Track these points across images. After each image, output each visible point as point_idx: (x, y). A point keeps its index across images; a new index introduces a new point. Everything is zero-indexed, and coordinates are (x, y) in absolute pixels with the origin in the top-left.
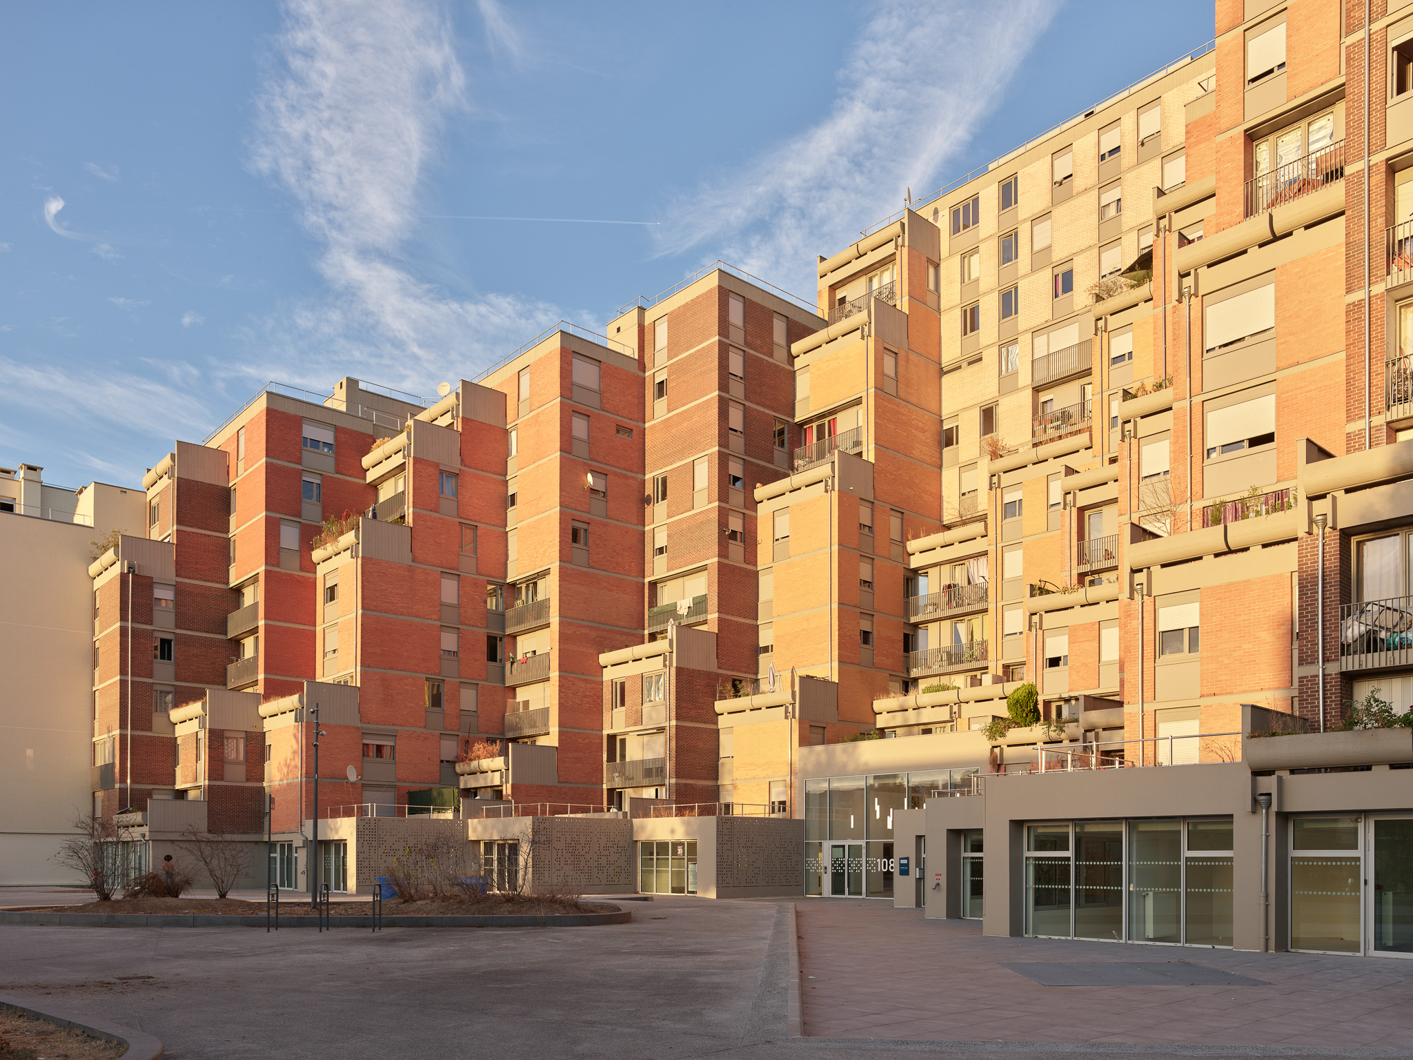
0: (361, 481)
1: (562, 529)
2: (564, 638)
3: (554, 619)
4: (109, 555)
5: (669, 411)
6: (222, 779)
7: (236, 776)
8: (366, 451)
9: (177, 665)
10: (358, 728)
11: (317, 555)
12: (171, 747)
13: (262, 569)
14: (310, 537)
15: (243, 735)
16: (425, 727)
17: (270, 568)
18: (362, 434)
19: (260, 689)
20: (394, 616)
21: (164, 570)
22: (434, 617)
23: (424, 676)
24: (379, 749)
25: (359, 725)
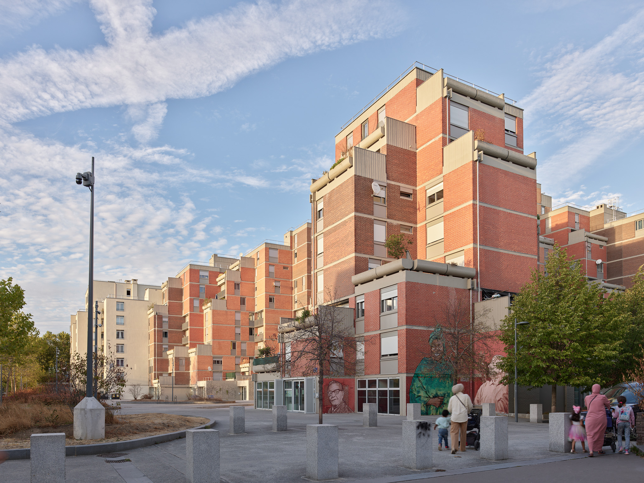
0: (216, 285)
1: (266, 299)
2: (266, 329)
3: (264, 324)
4: (151, 310)
5: (298, 262)
6: (179, 370)
7: (182, 370)
8: (217, 277)
9: (169, 339)
10: (211, 356)
11: (203, 308)
12: (167, 361)
13: (189, 313)
14: (202, 303)
15: (184, 358)
16: (231, 355)
17: (191, 312)
18: (217, 272)
19: (188, 346)
20: (222, 325)
21: (165, 312)
22: (233, 324)
23: (230, 341)
24: (218, 362)
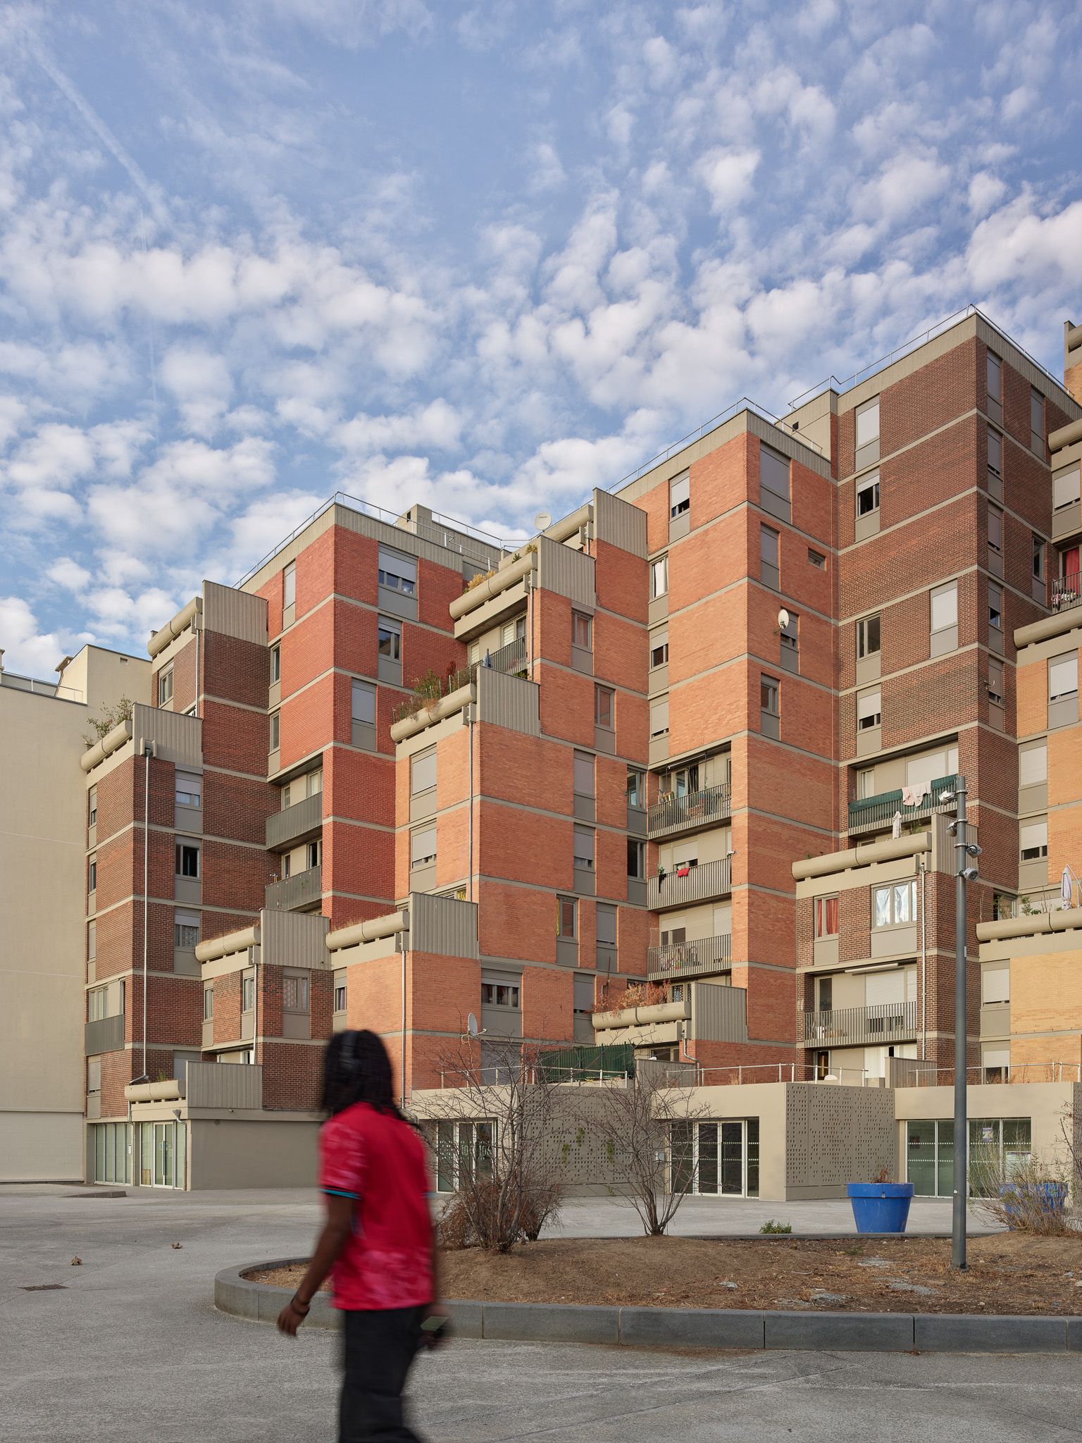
0: (450, 633)
2: (753, 838)
3: (741, 813)
4: (122, 731)
5: (881, 529)
6: (281, 1035)
7: (299, 1032)
8: (455, 594)
9: (206, 882)
10: (476, 962)
11: (398, 729)
12: (195, 994)
13: (328, 748)
14: (393, 707)
15: (308, 975)
16: (556, 962)
17: (341, 746)
18: (451, 571)
19: (327, 910)
20: (520, 807)
22: (567, 810)
23: (555, 892)
24: (501, 990)
25: (478, 957)
